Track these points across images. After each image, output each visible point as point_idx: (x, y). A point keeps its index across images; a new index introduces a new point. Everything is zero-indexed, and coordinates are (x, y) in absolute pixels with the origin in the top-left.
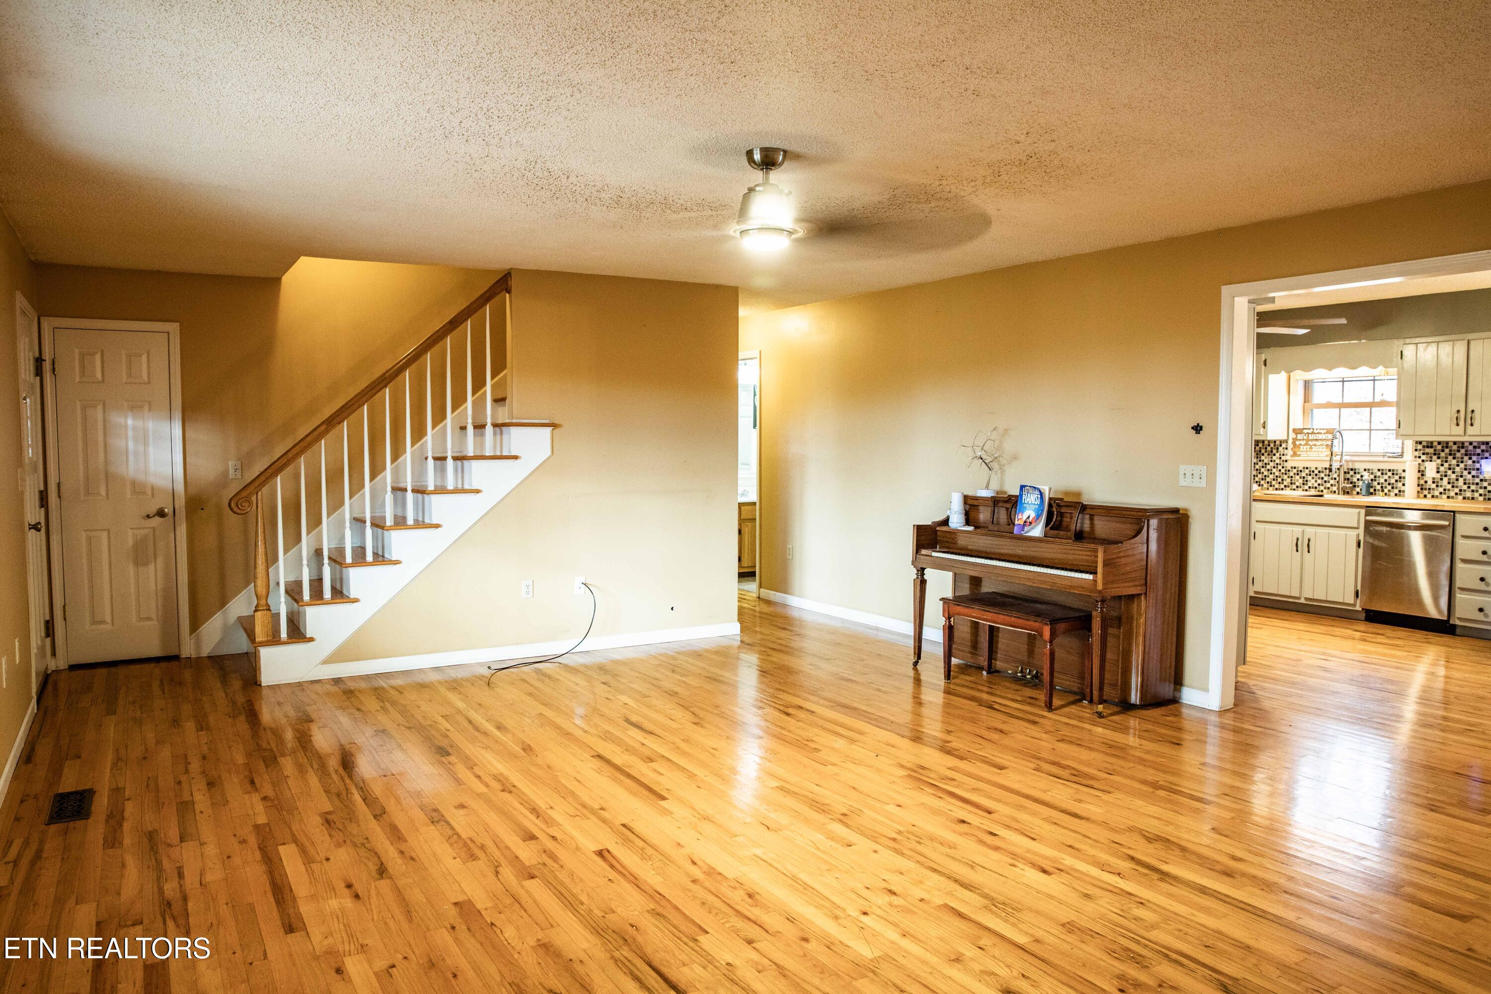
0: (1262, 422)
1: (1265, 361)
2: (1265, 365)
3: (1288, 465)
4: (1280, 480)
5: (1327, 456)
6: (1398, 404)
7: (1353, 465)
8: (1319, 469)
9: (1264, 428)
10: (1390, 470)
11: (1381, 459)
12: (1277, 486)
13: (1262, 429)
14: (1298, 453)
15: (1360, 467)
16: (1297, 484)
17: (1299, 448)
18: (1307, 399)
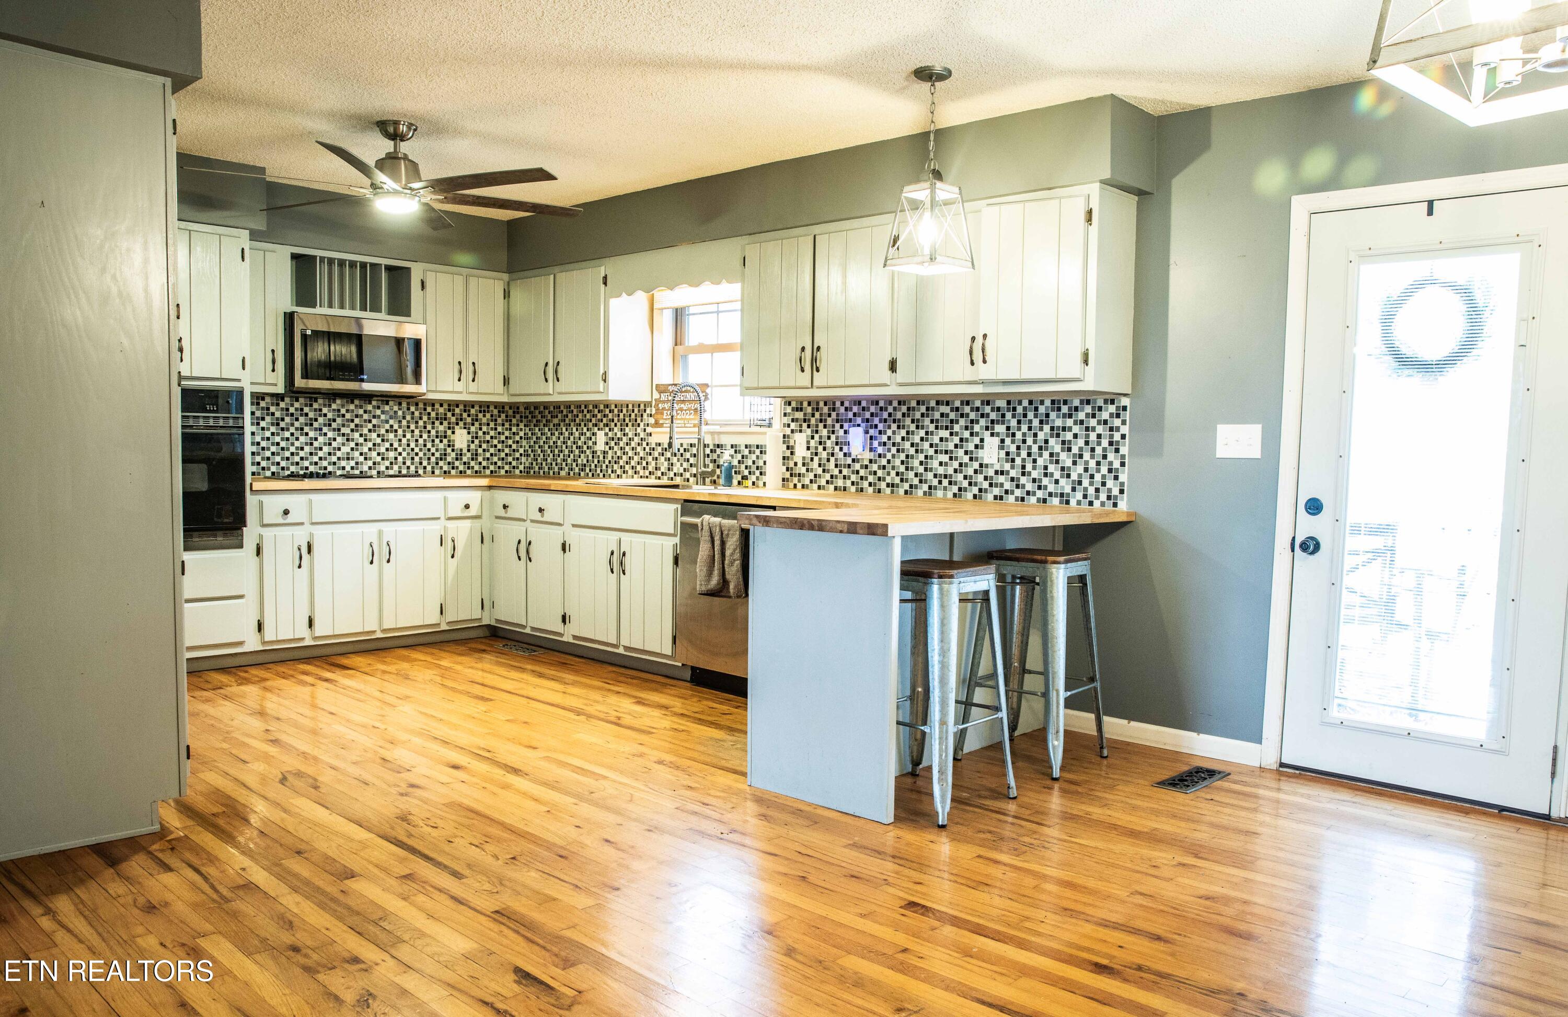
0: (602, 371)
1: (605, 278)
2: (605, 283)
3: (653, 440)
4: (644, 464)
5: (694, 426)
6: (742, 347)
7: (719, 439)
8: (685, 446)
9: (605, 381)
10: (758, 447)
11: (747, 429)
12: (641, 473)
13: (602, 383)
14: (661, 422)
15: (727, 441)
16: (663, 470)
17: (662, 414)
18: (678, 340)
